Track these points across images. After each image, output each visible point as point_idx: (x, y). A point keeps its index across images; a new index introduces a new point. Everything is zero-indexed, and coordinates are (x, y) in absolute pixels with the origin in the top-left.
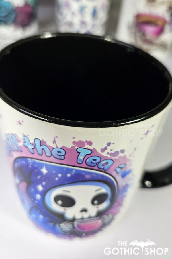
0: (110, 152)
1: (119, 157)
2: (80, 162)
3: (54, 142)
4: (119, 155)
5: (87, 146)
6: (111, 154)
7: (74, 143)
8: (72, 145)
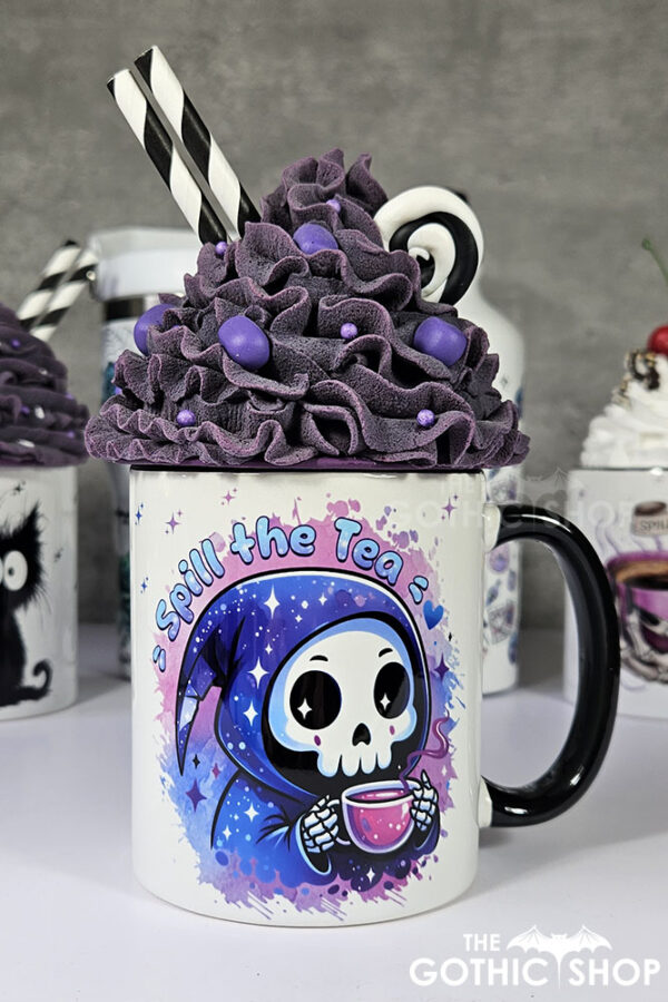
0: (393, 531)
1: (410, 550)
2: (343, 558)
3: (295, 512)
4: (410, 546)
5: (352, 514)
6: (395, 538)
7: (330, 507)
8: (327, 512)
